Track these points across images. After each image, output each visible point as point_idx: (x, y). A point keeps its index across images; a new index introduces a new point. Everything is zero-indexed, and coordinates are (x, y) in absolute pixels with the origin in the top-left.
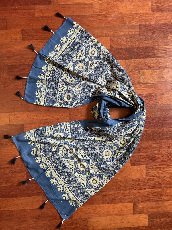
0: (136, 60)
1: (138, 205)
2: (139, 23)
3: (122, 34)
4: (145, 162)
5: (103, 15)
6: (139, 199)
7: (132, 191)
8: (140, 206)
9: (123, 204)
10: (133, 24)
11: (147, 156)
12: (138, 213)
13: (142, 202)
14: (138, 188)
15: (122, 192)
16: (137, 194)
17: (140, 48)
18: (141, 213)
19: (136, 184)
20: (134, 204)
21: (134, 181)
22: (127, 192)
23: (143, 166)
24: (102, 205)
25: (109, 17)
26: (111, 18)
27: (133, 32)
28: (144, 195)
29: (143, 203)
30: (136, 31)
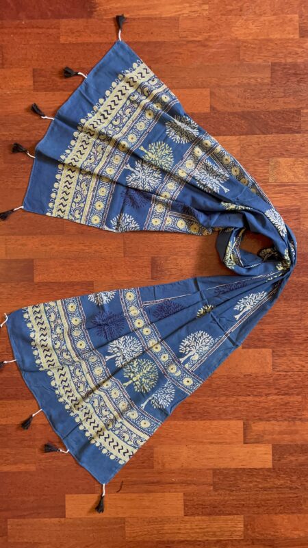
0: (263, 136)
1: (253, 425)
2: (271, 60)
3: (236, 83)
4: (270, 342)
5: (199, 41)
6: (256, 414)
7: (241, 398)
8: (258, 427)
9: (222, 422)
10: (260, 61)
11: (276, 332)
12: (252, 440)
13: (261, 420)
14: (255, 393)
15: (223, 398)
16: (251, 403)
17: (271, 113)
18: (258, 441)
19: (251, 385)
20: (244, 424)
21: (248, 379)
22: (233, 399)
23: (267, 349)
24: (182, 423)
25: (211, 47)
26: (214, 50)
27: (259, 80)
28: (266, 406)
29: (264, 422)
30: (265, 76)
